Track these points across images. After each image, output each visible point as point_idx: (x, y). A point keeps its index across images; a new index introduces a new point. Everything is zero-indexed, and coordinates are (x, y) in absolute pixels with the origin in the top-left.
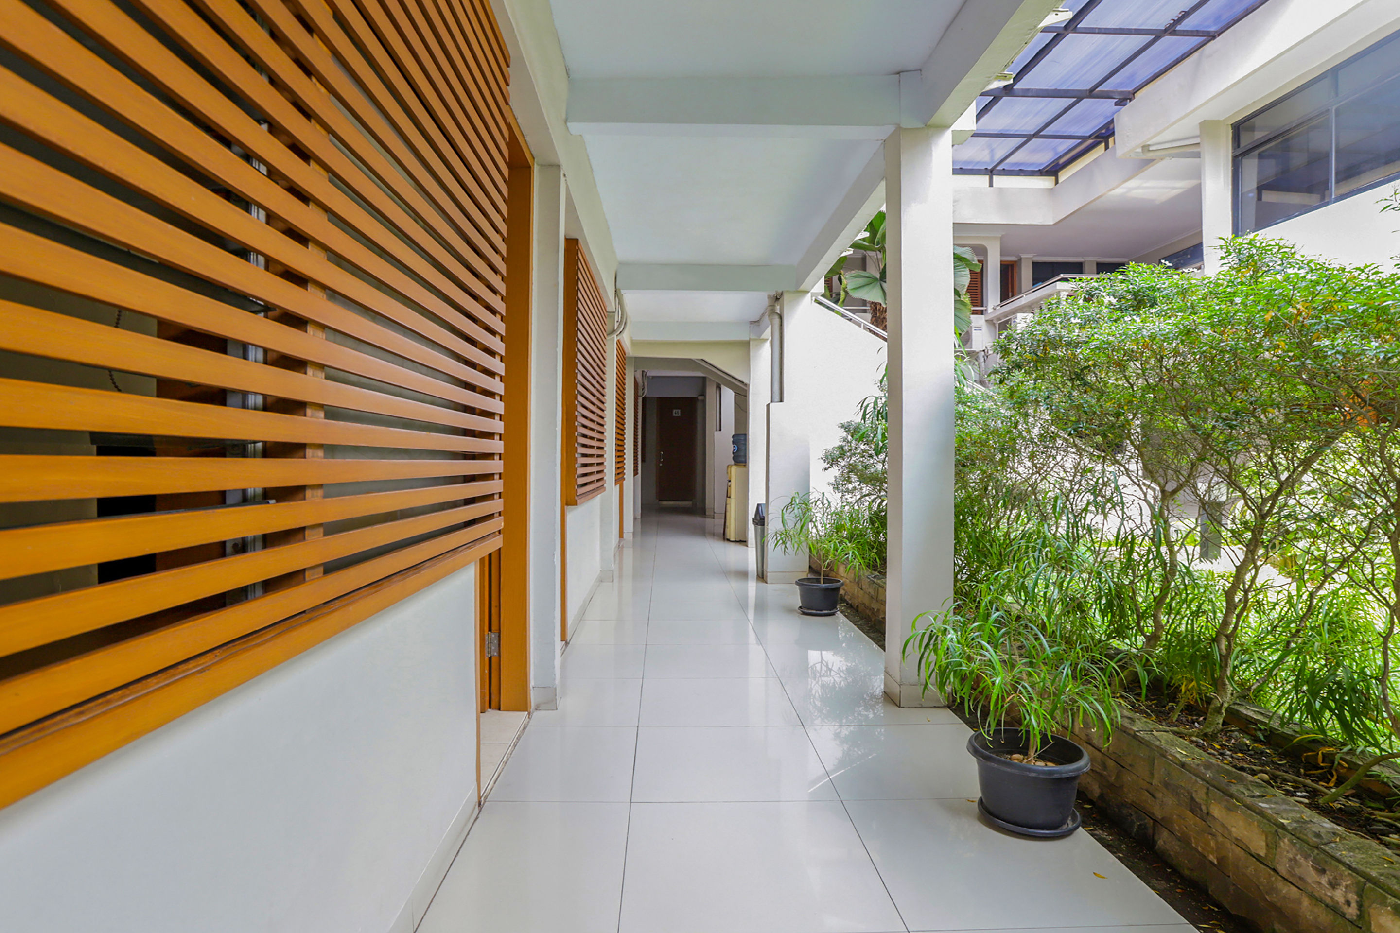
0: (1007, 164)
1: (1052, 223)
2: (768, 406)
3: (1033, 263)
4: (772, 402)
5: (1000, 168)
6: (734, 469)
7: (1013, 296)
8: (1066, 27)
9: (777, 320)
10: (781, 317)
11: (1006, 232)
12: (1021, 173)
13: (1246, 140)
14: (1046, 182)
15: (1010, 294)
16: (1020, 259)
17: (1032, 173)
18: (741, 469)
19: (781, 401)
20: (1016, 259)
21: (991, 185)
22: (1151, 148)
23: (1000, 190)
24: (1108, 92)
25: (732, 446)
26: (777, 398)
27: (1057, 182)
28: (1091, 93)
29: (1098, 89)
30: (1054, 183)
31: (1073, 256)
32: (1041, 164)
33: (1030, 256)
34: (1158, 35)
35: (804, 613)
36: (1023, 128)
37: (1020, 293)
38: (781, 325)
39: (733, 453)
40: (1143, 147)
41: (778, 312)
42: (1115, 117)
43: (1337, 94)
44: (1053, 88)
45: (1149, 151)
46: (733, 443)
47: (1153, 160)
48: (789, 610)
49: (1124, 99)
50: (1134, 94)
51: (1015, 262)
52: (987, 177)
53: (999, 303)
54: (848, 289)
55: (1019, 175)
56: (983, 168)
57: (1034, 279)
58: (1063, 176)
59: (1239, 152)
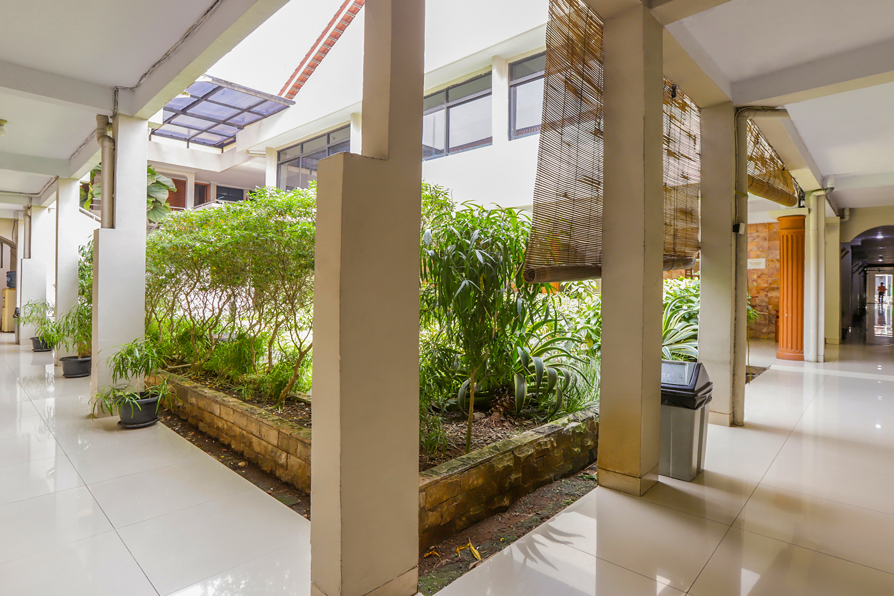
0: (197, 138)
1: (219, 171)
2: (22, 259)
3: (217, 186)
4: (24, 258)
5: (193, 139)
6: (7, 292)
7: (206, 202)
8: (202, 98)
9: (28, 219)
10: (30, 217)
11: (198, 173)
12: (204, 144)
13: (283, 158)
14: (218, 151)
15: (205, 201)
16: (210, 184)
17: (210, 145)
18: (12, 291)
19: (30, 258)
20: (208, 183)
21: (188, 147)
22: (250, 152)
23: (193, 151)
24: (232, 123)
25: (7, 278)
26: (27, 256)
27: (223, 152)
28: (224, 122)
29: (228, 121)
30: (221, 152)
31: (237, 186)
32: (215, 142)
33: (216, 183)
34: (243, 111)
35: (35, 351)
36: (199, 126)
37: (210, 201)
38: (30, 221)
39: (7, 282)
40: (247, 151)
41: (30, 215)
42: (236, 134)
43: (302, 152)
44: (206, 116)
45: (249, 153)
46: (7, 276)
47: (253, 157)
48: (28, 351)
49: (241, 128)
50: (243, 127)
51: (208, 185)
52: (186, 143)
53: (193, 206)
54: (94, 193)
55: (203, 145)
56: (184, 137)
57: (217, 195)
58: (226, 149)
59: (279, 162)
